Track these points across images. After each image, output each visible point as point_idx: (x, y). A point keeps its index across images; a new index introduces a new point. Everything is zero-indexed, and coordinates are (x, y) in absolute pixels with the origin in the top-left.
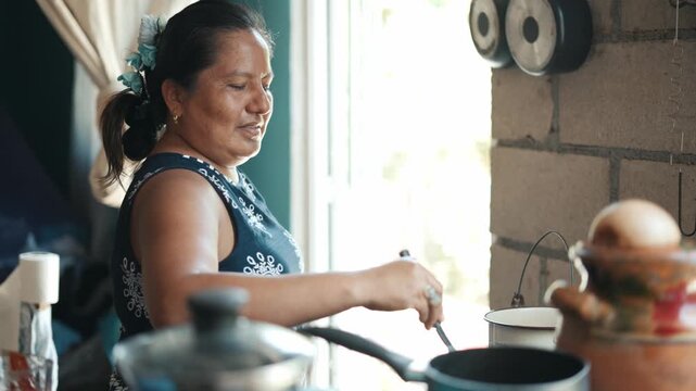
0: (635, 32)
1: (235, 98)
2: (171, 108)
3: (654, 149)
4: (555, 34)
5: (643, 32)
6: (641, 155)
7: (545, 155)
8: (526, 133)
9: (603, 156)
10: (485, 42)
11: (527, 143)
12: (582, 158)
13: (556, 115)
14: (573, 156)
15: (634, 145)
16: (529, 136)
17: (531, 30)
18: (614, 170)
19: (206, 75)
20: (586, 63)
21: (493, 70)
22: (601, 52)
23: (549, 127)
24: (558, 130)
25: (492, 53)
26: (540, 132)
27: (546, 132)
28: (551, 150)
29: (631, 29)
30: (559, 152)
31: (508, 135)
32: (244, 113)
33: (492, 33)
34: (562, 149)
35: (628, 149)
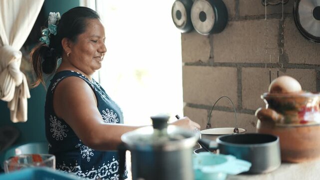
0: (246, 17)
1: (94, 46)
2: (66, 50)
3: (256, 62)
4: (214, 18)
5: (249, 16)
6: (250, 65)
7: (207, 68)
8: (198, 60)
9: (234, 67)
10: (180, 22)
11: (199, 63)
12: (224, 68)
13: (212, 51)
14: (220, 67)
15: (248, 62)
16: (200, 61)
17: (203, 17)
18: (239, 72)
19: (81, 36)
20: (225, 29)
21: (182, 33)
22: (231, 25)
23: (209, 56)
24: (213, 58)
25: (183, 27)
26: (205, 59)
27: (208, 58)
28: (210, 66)
29: (244, 15)
30: (214, 66)
31: (190, 60)
32: (97, 53)
33: (183, 19)
34: (215, 65)
35: (245, 63)
